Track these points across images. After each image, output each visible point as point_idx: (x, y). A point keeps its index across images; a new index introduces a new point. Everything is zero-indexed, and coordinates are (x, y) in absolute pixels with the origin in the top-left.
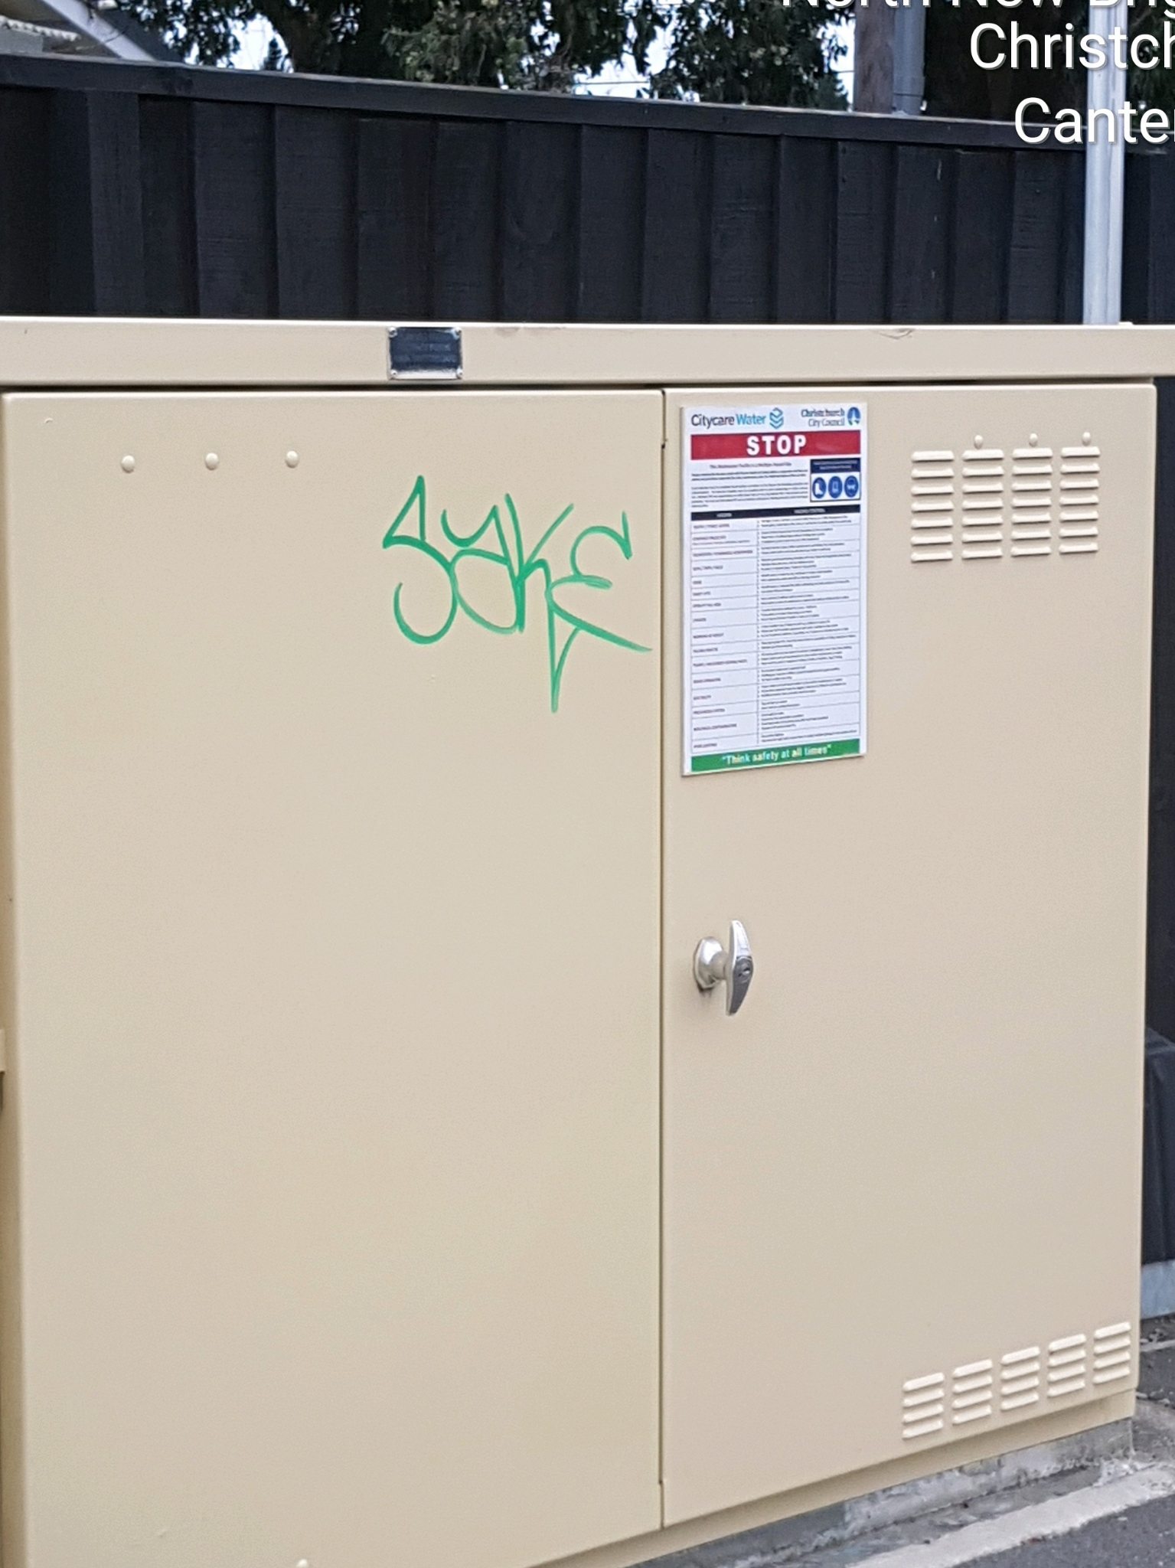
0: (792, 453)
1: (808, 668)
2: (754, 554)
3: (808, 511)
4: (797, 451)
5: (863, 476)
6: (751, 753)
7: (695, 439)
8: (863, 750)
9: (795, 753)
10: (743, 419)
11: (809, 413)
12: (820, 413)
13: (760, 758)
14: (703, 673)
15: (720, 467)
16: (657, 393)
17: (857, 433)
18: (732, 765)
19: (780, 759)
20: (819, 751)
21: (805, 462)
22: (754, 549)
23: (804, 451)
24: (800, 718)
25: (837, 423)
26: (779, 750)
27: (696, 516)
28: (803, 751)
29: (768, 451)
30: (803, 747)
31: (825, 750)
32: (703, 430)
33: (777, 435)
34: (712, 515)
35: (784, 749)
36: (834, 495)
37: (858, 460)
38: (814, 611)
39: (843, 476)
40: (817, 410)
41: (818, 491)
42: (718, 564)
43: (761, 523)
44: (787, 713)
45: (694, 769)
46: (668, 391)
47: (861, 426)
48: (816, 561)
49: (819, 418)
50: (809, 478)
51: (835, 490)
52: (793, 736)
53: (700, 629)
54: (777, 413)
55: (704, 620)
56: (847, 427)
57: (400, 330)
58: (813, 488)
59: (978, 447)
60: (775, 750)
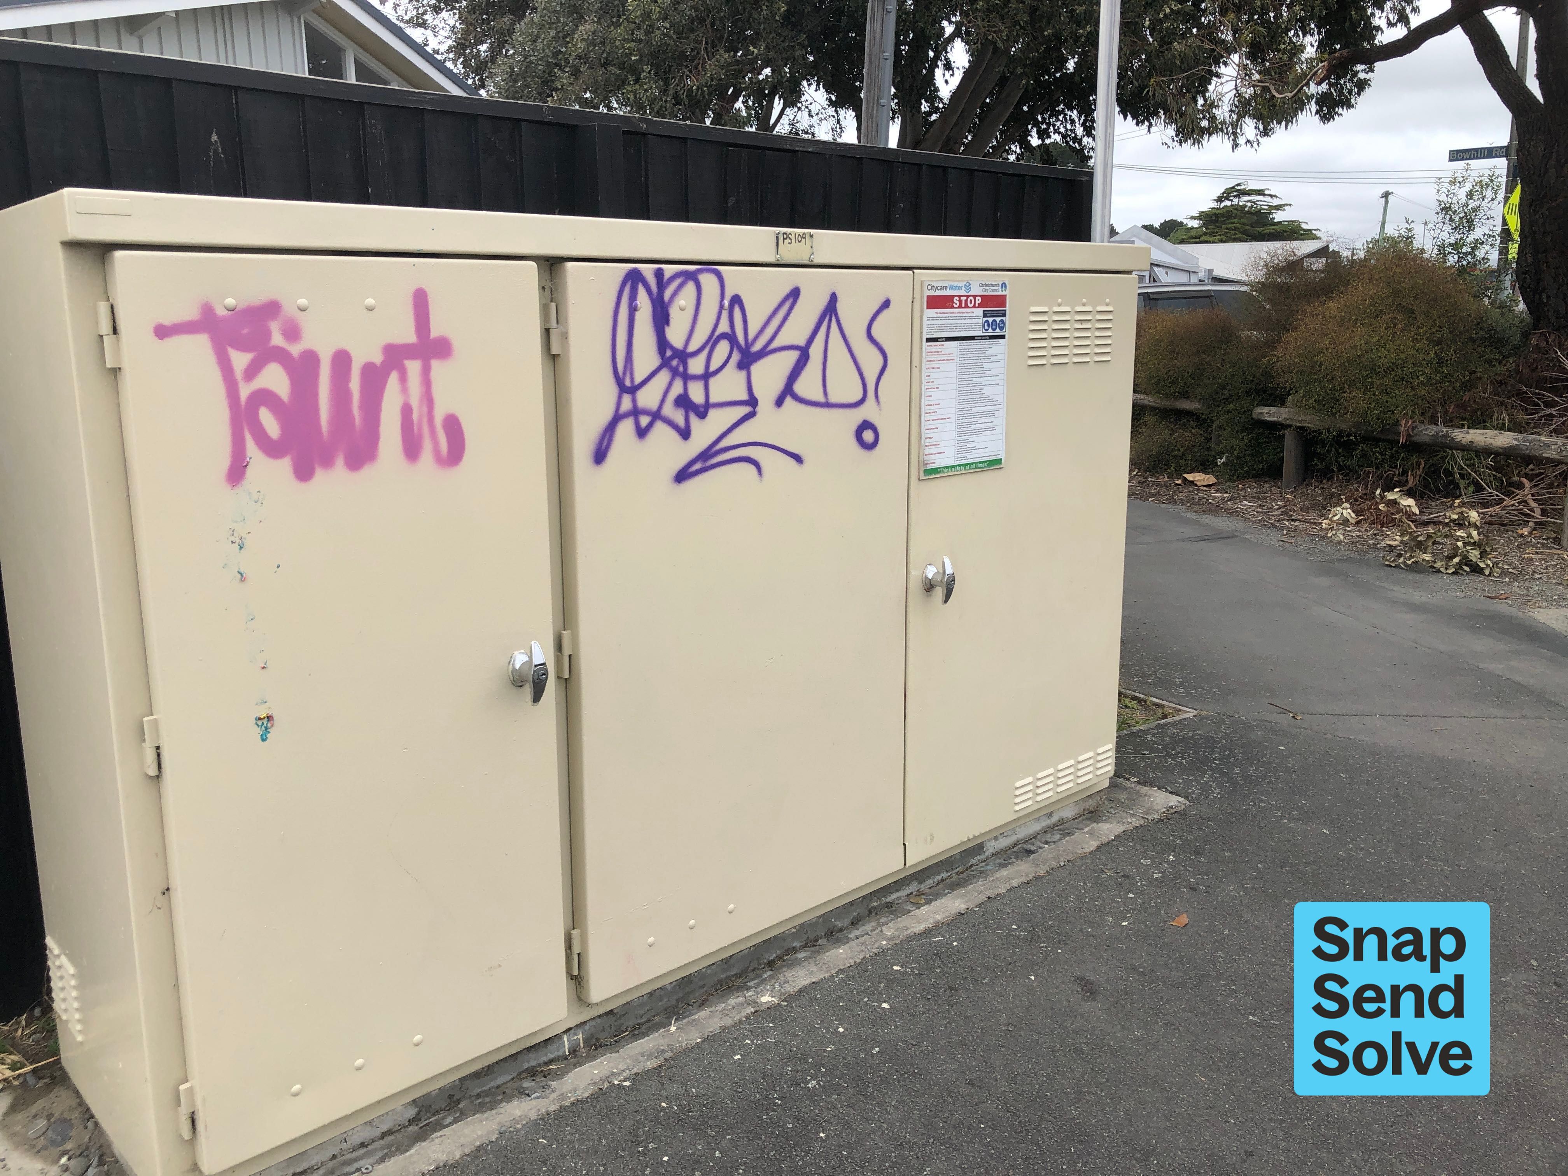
0: (974, 307)
1: (978, 422)
2: (955, 361)
3: (982, 338)
4: (977, 305)
5: (1007, 319)
6: (951, 467)
7: (928, 297)
8: (1003, 464)
10: (952, 288)
11: (983, 285)
12: (987, 285)
13: (955, 469)
14: (930, 425)
15: (940, 313)
16: (910, 272)
17: (1004, 297)
18: (942, 473)
19: (964, 470)
21: (979, 312)
22: (955, 358)
23: (980, 306)
24: (974, 448)
25: (995, 291)
26: (965, 465)
27: (928, 340)
28: (975, 466)
29: (963, 306)
30: (976, 463)
31: (986, 464)
32: (932, 293)
33: (968, 296)
34: (936, 340)
35: (967, 464)
36: (994, 330)
37: (1005, 310)
39: (998, 319)
40: (987, 283)
41: (986, 327)
42: (937, 366)
43: (958, 344)
44: (968, 446)
45: (924, 475)
46: (915, 271)
47: (1007, 293)
48: (984, 365)
49: (987, 288)
50: (982, 320)
51: (993, 327)
52: (970, 457)
53: (929, 401)
54: (967, 284)
55: (931, 396)
56: (1000, 293)
58: (984, 326)
59: (1059, 305)
60: (962, 465)
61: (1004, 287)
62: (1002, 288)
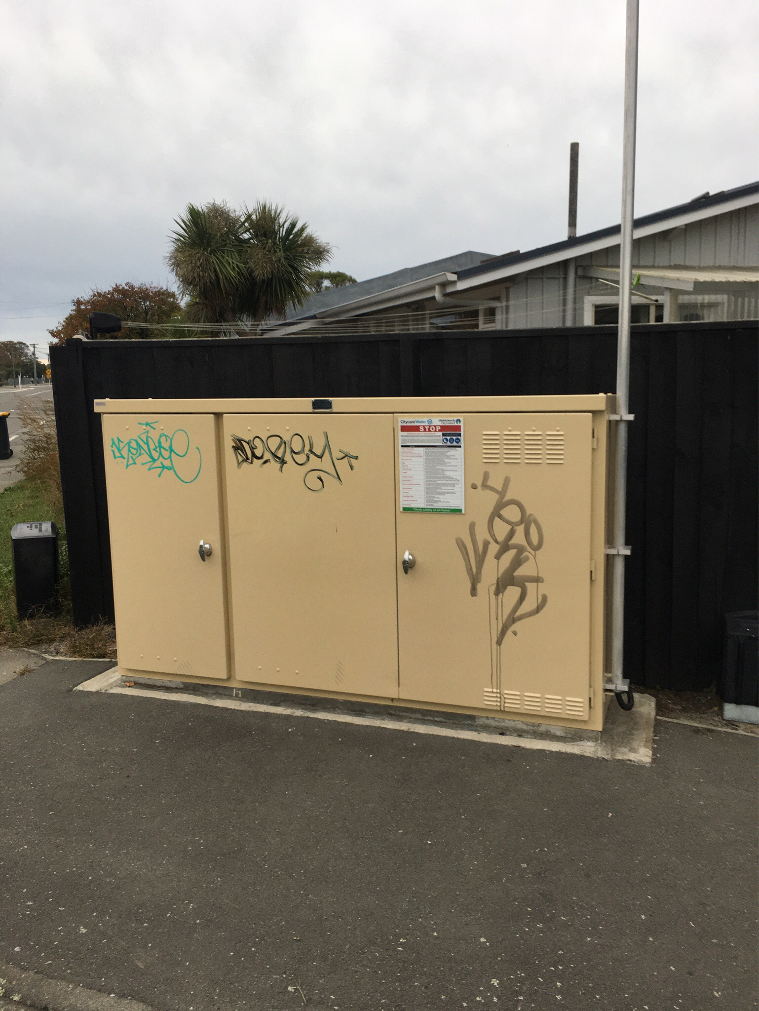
0: (436, 431)
3: (442, 446)
4: (437, 430)
5: (462, 438)
6: (422, 509)
7: (402, 427)
8: (463, 512)
9: (438, 510)
10: (418, 422)
11: (441, 420)
12: (446, 421)
13: (426, 510)
14: (406, 486)
16: (392, 415)
17: (460, 426)
18: (416, 511)
19: (433, 511)
20: (447, 511)
21: (440, 434)
22: (422, 455)
23: (439, 431)
24: (440, 501)
25: (452, 423)
26: (432, 509)
27: (402, 446)
29: (427, 430)
30: (441, 509)
31: (449, 511)
32: (404, 424)
33: (430, 426)
34: (408, 446)
35: (435, 509)
36: (451, 443)
37: (460, 434)
38: (444, 473)
39: (454, 438)
40: (444, 419)
41: (445, 441)
42: (410, 458)
43: (425, 449)
45: (403, 510)
46: (395, 414)
47: (462, 424)
49: (445, 422)
50: (442, 438)
51: (451, 441)
52: (437, 506)
53: (405, 475)
54: (430, 420)
55: (406, 473)
56: (456, 424)
57: (315, 400)
58: (443, 441)
59: (510, 431)
60: (431, 509)
61: (458, 422)
62: (457, 421)
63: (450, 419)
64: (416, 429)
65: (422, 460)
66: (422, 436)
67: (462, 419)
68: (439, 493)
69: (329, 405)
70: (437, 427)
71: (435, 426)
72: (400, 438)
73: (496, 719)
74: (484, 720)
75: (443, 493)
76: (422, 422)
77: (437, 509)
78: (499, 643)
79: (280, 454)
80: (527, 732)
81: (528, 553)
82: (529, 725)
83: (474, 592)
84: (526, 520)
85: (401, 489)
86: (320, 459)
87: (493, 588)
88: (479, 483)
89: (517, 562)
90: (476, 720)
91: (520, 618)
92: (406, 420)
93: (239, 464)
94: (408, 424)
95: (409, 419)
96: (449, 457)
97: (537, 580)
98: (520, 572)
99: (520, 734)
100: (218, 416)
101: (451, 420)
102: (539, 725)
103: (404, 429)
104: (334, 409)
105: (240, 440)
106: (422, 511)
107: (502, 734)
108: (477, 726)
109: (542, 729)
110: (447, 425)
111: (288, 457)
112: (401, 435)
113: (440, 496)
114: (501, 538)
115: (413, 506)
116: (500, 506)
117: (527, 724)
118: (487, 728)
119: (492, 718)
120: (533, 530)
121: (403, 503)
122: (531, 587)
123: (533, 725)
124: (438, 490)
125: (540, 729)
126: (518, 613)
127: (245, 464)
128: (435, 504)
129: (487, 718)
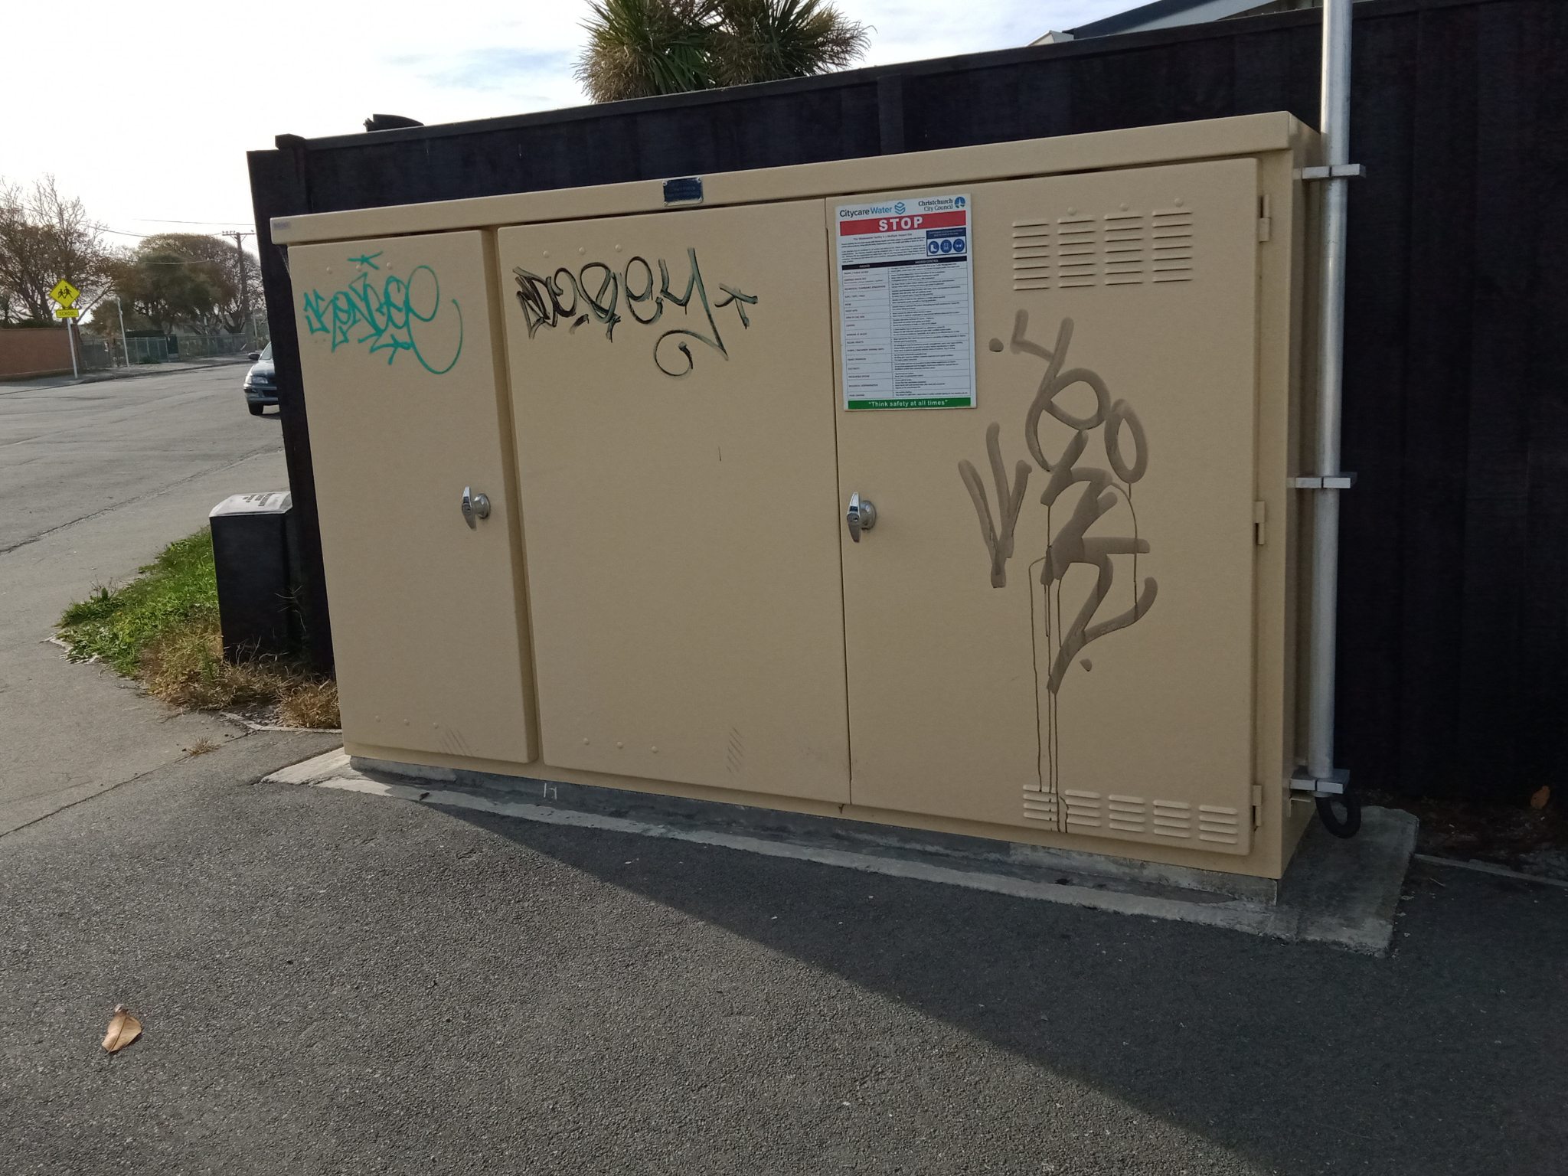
0: (912, 227)
1: (929, 354)
2: (887, 285)
4: (916, 226)
5: (968, 239)
8: (973, 404)
9: (921, 403)
10: (874, 211)
11: (924, 203)
12: (934, 203)
13: (895, 404)
14: (854, 355)
15: (860, 239)
16: (823, 200)
17: (964, 214)
18: (875, 407)
20: (939, 403)
21: (923, 233)
23: (920, 227)
24: (924, 383)
26: (909, 401)
27: (845, 268)
28: (927, 402)
29: (895, 228)
30: (927, 400)
31: (943, 403)
32: (847, 219)
33: (901, 218)
35: (913, 400)
37: (965, 228)
38: (932, 321)
39: (952, 240)
40: (931, 200)
41: (932, 249)
43: (890, 270)
44: (914, 379)
46: (827, 199)
47: (967, 208)
48: (933, 291)
50: (924, 243)
52: (917, 393)
53: (851, 330)
54: (900, 205)
55: (853, 325)
56: (955, 209)
57: (668, 182)
58: (929, 248)
59: (1071, 214)
60: (906, 401)
61: (960, 204)
62: (957, 201)
63: (941, 199)
64: (872, 226)
65: (884, 293)
66: (884, 242)
67: (967, 197)
68: (923, 366)
69: (696, 191)
70: (916, 219)
71: (912, 217)
72: (840, 250)
73: (1052, 851)
74: (1028, 852)
75: (931, 365)
76: (886, 210)
77: (918, 401)
78: (1053, 686)
79: (605, 304)
80: (1117, 879)
81: (1115, 487)
82: (1121, 865)
83: (998, 577)
84: (1109, 416)
85: (844, 362)
86: (684, 307)
87: (1039, 569)
88: (1006, 339)
89: (1090, 510)
90: (1012, 852)
91: (1098, 632)
92: (852, 208)
93: (531, 328)
94: (855, 218)
95: (858, 208)
96: (940, 284)
97: (1135, 547)
98: (1096, 531)
99: (1102, 882)
100: (489, 230)
101: (946, 201)
102: (1143, 865)
103: (848, 228)
104: (708, 198)
105: (530, 280)
106: (889, 404)
107: (1063, 882)
108: (1012, 865)
109: (1149, 873)
110: (934, 211)
111: (621, 310)
112: (841, 241)
113: (927, 373)
114: (1054, 458)
115: (869, 395)
116: (1053, 384)
117: (1115, 862)
118: (1031, 871)
119: (1044, 847)
120: (1125, 434)
121: (850, 392)
122: (1120, 562)
123: (1131, 864)
124: (919, 360)
125: (1146, 872)
126: (1093, 623)
127: (542, 329)
128: (913, 391)
129: (1034, 848)
